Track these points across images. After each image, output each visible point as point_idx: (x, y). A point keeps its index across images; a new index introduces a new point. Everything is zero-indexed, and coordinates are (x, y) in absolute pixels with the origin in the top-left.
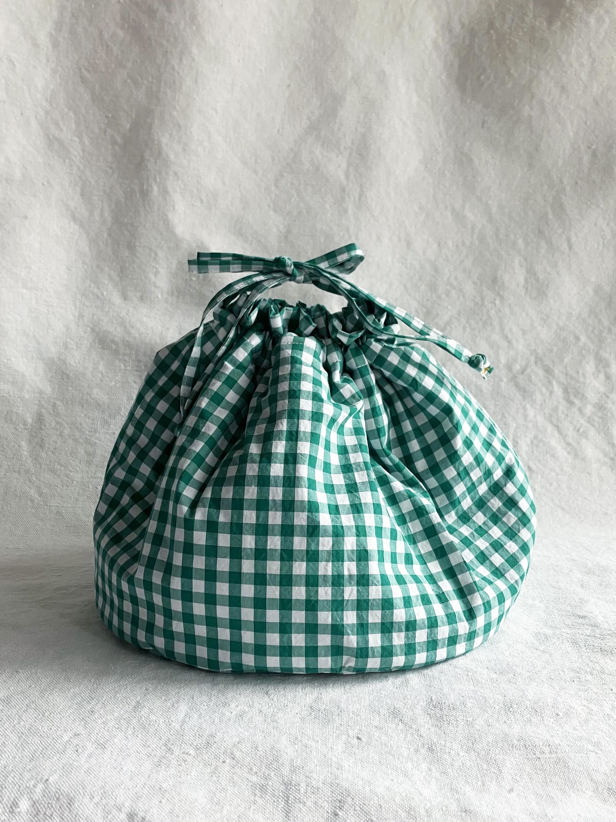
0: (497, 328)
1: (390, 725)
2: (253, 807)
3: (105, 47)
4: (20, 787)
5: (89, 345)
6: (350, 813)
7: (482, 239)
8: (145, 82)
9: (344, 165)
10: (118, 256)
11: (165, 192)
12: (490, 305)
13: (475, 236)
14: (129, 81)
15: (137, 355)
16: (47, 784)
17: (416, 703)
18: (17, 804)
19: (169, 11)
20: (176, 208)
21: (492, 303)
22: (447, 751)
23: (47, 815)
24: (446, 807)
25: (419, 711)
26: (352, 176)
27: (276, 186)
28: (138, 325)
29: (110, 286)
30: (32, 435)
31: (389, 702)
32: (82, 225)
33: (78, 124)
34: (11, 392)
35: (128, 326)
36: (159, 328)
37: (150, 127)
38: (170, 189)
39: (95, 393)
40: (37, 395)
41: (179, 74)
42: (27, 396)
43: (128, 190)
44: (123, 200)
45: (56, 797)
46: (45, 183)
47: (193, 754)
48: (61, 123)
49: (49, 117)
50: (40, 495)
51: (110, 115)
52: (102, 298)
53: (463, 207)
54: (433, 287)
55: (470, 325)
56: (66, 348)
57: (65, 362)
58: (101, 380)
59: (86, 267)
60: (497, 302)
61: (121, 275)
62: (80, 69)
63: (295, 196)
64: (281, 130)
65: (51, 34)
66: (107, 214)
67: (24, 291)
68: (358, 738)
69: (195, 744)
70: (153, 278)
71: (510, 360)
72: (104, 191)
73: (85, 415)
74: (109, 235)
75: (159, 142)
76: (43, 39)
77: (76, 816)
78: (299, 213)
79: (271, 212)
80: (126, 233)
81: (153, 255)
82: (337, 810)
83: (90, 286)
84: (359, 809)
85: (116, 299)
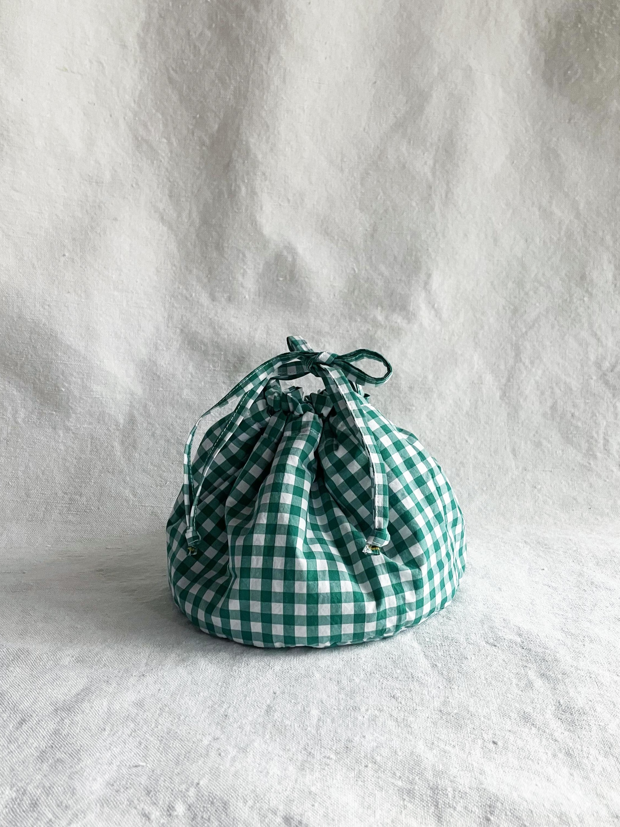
0: (586, 325)
1: (523, 729)
2: (404, 812)
3: (192, 47)
4: (172, 790)
5: (178, 345)
6: (502, 818)
7: (570, 235)
8: (233, 81)
9: (431, 162)
10: (206, 257)
11: (253, 193)
12: (578, 302)
13: (562, 233)
14: (217, 81)
15: (225, 355)
16: (199, 788)
17: (545, 707)
18: (173, 807)
19: (258, 10)
20: (264, 208)
21: (580, 300)
22: (586, 756)
23: (205, 819)
24: (597, 813)
25: (549, 715)
26: (438, 173)
27: (362, 185)
28: (226, 326)
29: (198, 287)
30: (125, 436)
31: (518, 706)
32: (170, 227)
33: (166, 125)
34: (104, 394)
35: (217, 327)
36: (247, 328)
37: (238, 129)
38: (258, 190)
39: (185, 394)
40: (129, 396)
41: (266, 73)
42: (119, 397)
43: (217, 191)
44: (211, 201)
45: (209, 801)
46: (134, 185)
47: (334, 759)
48: (149, 124)
49: (137, 119)
50: (135, 495)
51: (198, 116)
52: (191, 299)
53: (550, 202)
54: (520, 284)
55: (558, 322)
56: (157, 349)
57: (155, 363)
58: (191, 381)
59: (174, 268)
60: (585, 299)
61: (209, 276)
62: (167, 70)
63: (382, 194)
64: (367, 128)
65: (138, 35)
66: (195, 215)
67: (116, 293)
68: (494, 743)
69: (334, 748)
70: (240, 279)
71: (600, 357)
72: (192, 193)
73: (176, 416)
74: (197, 236)
75: (247, 142)
76: (132, 41)
77: (233, 820)
78: (386, 211)
79: (357, 211)
80: (214, 233)
81: (241, 255)
82: (489, 816)
83: (179, 288)
84: (510, 814)
85: (204, 299)
